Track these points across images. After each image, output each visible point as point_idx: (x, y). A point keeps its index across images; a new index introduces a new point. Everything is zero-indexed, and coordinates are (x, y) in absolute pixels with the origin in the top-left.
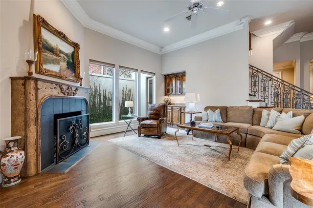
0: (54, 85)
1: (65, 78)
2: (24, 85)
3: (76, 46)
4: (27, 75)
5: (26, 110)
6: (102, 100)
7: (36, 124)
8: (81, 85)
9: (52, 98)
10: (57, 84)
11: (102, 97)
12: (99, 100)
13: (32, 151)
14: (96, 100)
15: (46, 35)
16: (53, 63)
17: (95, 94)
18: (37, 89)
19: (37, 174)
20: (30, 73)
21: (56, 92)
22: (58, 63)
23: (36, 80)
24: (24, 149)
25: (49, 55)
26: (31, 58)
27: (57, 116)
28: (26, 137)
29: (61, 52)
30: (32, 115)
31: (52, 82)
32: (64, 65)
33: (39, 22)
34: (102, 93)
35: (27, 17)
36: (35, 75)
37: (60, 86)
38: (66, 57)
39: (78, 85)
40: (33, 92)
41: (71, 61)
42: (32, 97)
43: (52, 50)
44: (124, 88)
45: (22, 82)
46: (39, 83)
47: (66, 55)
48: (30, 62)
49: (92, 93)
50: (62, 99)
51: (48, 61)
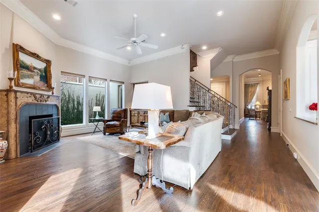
0: (29, 95)
1: (39, 89)
2: (7, 95)
3: (48, 62)
4: (9, 88)
5: (8, 113)
6: (76, 106)
7: (16, 123)
8: (53, 93)
9: (28, 104)
10: (31, 93)
11: (76, 103)
12: (72, 105)
13: (12, 141)
14: (70, 105)
15: (23, 57)
16: (29, 78)
17: (69, 100)
18: (16, 98)
19: (17, 157)
20: (11, 87)
21: (31, 100)
22: (33, 77)
23: (16, 92)
24: (7, 139)
25: (25, 72)
26: (12, 76)
27: (31, 118)
28: (8, 131)
29: (35, 68)
30: (13, 117)
31: (27, 93)
32: (37, 78)
33: (17, 49)
34: (76, 99)
35: (8, 45)
36: (15, 88)
37: (34, 95)
38: (39, 72)
39: (50, 93)
40: (13, 100)
41: (44, 74)
42: (12, 103)
43: (27, 68)
44: (97, 95)
45: (5, 93)
46: (18, 94)
47: (40, 70)
48: (11, 79)
49: (66, 99)
50: (36, 105)
51: (24, 77)
